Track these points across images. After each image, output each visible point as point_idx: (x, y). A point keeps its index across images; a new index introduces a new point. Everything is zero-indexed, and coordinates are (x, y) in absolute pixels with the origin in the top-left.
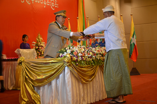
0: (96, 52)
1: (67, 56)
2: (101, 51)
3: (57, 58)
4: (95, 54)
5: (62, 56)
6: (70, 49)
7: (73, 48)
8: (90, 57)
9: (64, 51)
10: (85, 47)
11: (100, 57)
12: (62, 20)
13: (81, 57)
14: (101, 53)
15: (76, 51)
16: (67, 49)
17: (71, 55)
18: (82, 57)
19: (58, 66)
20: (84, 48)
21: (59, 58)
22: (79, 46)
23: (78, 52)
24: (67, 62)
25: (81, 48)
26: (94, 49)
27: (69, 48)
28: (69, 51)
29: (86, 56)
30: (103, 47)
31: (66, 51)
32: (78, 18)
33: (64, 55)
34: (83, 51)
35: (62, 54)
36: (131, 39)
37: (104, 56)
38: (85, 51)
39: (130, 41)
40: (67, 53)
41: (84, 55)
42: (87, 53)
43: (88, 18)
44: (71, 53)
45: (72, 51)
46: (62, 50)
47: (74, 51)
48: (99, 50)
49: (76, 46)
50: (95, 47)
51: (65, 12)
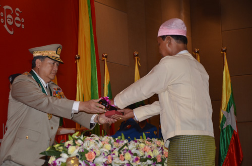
0: (140, 153)
1: (70, 164)
2: (152, 151)
4: (137, 159)
5: (54, 164)
6: (75, 144)
7: (83, 141)
9: (61, 151)
10: (113, 141)
12: (50, 68)
14: (152, 155)
15: (92, 150)
16: (69, 145)
17: (80, 161)
18: (106, 165)
20: (110, 143)
22: (97, 138)
23: (98, 153)
25: (101, 141)
26: (132, 146)
27: (74, 142)
28: (73, 151)
29: (115, 163)
30: (155, 140)
31: (66, 152)
32: (79, 58)
33: (60, 162)
34: (108, 151)
35: (56, 159)
36: (224, 116)
37: (159, 163)
38: (113, 151)
39: (221, 122)
40: (70, 155)
41: (110, 161)
42: (119, 156)
43: (106, 57)
44: (78, 154)
45: (81, 151)
46: (55, 148)
47: (87, 152)
48: (145, 148)
49: (89, 138)
50: (135, 139)
51: (60, 50)
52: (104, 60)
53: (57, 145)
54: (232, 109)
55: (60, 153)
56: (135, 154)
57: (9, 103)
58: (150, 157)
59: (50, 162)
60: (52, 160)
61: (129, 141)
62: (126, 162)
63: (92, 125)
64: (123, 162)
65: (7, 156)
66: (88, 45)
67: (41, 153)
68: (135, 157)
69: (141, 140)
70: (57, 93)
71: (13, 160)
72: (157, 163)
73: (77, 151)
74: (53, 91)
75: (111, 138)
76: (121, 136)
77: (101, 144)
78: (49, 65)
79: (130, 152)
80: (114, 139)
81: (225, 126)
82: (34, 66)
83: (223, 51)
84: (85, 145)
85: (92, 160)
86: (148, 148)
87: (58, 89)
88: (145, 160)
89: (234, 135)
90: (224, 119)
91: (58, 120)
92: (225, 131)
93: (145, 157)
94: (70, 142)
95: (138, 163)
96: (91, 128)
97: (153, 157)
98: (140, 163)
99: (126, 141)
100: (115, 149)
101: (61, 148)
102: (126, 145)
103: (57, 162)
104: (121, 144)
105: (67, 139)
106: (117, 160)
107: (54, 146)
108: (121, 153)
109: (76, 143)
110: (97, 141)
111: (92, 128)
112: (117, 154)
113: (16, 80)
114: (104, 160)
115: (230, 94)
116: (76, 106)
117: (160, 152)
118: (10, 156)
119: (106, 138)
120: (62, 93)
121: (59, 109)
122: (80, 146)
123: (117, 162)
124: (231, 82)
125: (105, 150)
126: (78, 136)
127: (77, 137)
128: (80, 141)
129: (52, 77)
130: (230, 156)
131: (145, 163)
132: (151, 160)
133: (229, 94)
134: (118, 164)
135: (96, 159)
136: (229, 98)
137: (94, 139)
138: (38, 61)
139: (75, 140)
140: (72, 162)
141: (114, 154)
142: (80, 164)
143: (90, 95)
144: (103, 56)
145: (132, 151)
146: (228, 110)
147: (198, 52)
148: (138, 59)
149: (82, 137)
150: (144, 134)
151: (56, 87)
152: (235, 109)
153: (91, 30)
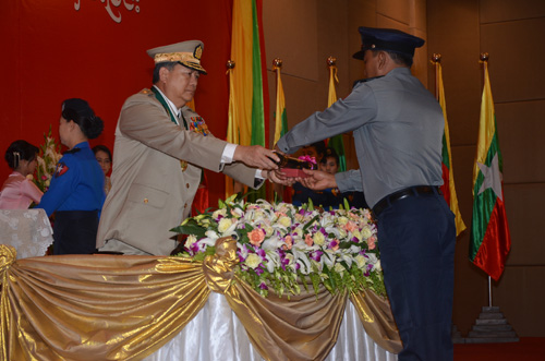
0: (340, 233)
1: (221, 250)
2: (360, 230)
3: (174, 253)
4: (334, 244)
5: (195, 249)
6: (230, 216)
7: (245, 210)
8: (315, 255)
9: (207, 226)
10: (294, 211)
11: (354, 255)
13: (278, 255)
14: (360, 238)
15: (259, 226)
16: (220, 216)
17: (239, 245)
18: (282, 252)
19: (183, 292)
20: (289, 214)
21: (186, 257)
22: (267, 206)
23: (269, 232)
24: (222, 274)
25: (274, 211)
26: (326, 221)
27: (228, 212)
28: (227, 227)
29: (297, 249)
31: (215, 229)
32: (233, 67)
33: (204, 245)
34: (285, 229)
35: (198, 240)
36: (480, 172)
37: (372, 251)
38: (294, 228)
39: (475, 182)
40: (221, 234)
41: (289, 245)
42: (304, 238)
43: (280, 65)
44: (235, 233)
45: (240, 227)
46: (195, 221)
47: (251, 229)
48: (348, 224)
49: (255, 205)
50: (331, 209)
51: (199, 52)
52: (276, 71)
53: (200, 217)
54: (495, 160)
55: (206, 230)
56: (332, 235)
57: (116, 143)
58: (356, 240)
59: (188, 244)
60: (191, 241)
61: (321, 212)
62: (316, 248)
63: (257, 182)
64: (311, 248)
65: (111, 231)
66: (249, 43)
67: (172, 230)
68: (331, 240)
69: (341, 211)
70: (196, 126)
71: (122, 238)
72: (367, 251)
73: (233, 227)
74: (189, 122)
75: (291, 205)
76: (307, 202)
77: (273, 216)
78: (182, 77)
79: (323, 231)
80: (296, 207)
81: (482, 190)
82: (156, 79)
83: (484, 60)
84: (248, 216)
85: (258, 244)
86: (353, 225)
87: (198, 119)
88: (348, 246)
89: (497, 205)
90: (481, 178)
91: (199, 172)
92: (481, 198)
93: (347, 240)
94: (222, 211)
95: (336, 250)
96: (255, 186)
97: (361, 241)
98: (338, 251)
99: (315, 213)
100: (297, 225)
101: (207, 221)
102: (317, 218)
103: (200, 245)
104: (308, 218)
105: (217, 208)
106: (300, 244)
107: (195, 218)
108: (307, 232)
109: (233, 213)
110: (268, 211)
111: (258, 187)
112: (301, 233)
113: (128, 103)
114: (280, 244)
115: (493, 134)
116: (229, 152)
117: (374, 231)
118: (117, 232)
119: (282, 207)
120: (205, 127)
121: (201, 152)
122: (239, 219)
123: (301, 248)
124: (495, 114)
125: (281, 227)
126: (235, 201)
127: (233, 204)
128: (238, 211)
129: (188, 96)
130: (489, 241)
131: (348, 250)
132: (357, 245)
133: (491, 134)
134: (302, 250)
135: (266, 242)
136: (490, 142)
137: (263, 207)
138: (163, 69)
139: (230, 208)
140: (226, 245)
141: (296, 234)
142: (239, 250)
143: (250, 130)
144: (274, 63)
145: (327, 230)
146: (488, 162)
147: (439, 60)
148: (334, 70)
149: (242, 204)
150: (345, 200)
151: (195, 116)
152: (500, 161)
153: (253, 17)
